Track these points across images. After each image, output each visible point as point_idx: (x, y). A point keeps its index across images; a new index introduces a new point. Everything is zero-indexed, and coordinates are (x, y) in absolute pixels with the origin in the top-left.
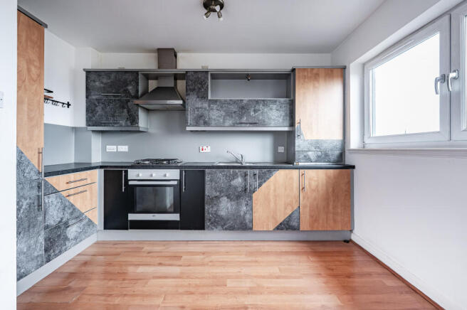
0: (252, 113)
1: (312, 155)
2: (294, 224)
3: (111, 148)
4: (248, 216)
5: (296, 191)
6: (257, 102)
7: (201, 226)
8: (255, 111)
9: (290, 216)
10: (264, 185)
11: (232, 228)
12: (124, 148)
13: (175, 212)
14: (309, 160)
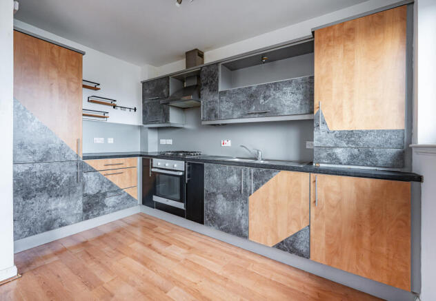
0: (262, 101)
1: (341, 153)
2: (302, 248)
3: (163, 142)
4: (243, 221)
5: (304, 204)
6: (267, 86)
7: (200, 221)
8: (265, 98)
9: (295, 235)
10: (262, 188)
11: (227, 230)
12: (170, 142)
13: (181, 201)
14: (337, 160)
